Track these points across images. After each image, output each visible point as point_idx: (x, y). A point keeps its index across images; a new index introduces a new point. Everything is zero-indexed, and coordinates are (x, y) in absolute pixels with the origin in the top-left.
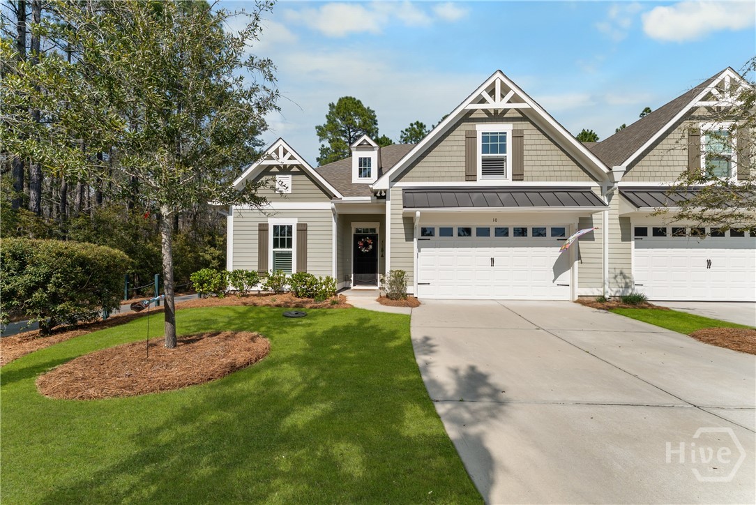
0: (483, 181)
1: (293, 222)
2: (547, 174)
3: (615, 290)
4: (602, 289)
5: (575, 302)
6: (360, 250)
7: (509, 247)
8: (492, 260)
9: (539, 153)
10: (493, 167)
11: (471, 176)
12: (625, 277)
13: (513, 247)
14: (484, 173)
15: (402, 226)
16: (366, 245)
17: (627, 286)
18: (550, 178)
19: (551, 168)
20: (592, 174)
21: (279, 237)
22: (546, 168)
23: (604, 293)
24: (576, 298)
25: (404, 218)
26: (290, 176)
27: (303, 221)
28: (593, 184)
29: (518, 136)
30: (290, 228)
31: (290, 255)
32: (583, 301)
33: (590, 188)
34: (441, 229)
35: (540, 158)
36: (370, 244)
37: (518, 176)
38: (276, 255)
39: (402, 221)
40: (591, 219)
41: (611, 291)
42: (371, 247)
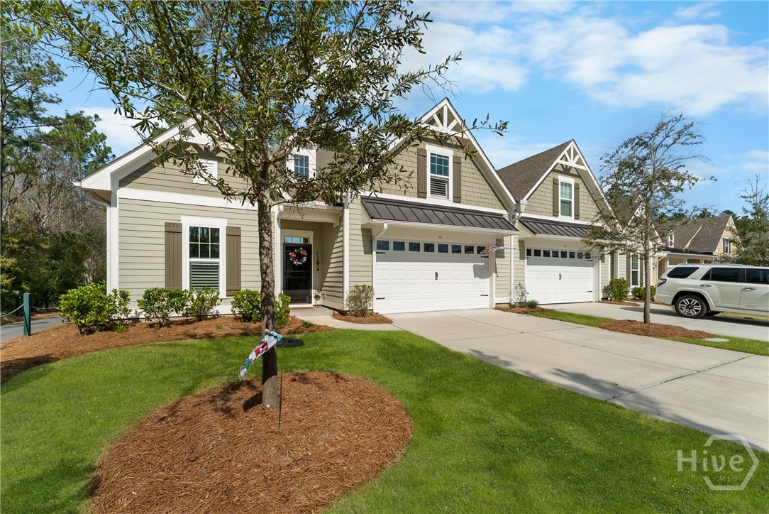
0: (432, 200)
1: (221, 225)
2: (476, 199)
3: (516, 297)
4: (509, 298)
5: (495, 309)
6: (292, 262)
7: (420, 262)
8: (437, 275)
9: (471, 180)
10: (439, 188)
11: (422, 194)
12: (521, 288)
13: (424, 262)
14: (432, 192)
15: (361, 238)
16: (299, 257)
17: (523, 295)
18: (477, 204)
19: (479, 195)
20: (504, 203)
21: (199, 243)
22: (476, 195)
23: (510, 300)
24: (494, 306)
25: (363, 230)
26: (215, 163)
27: (235, 224)
28: (504, 212)
29: (457, 162)
30: (215, 231)
31: (216, 267)
32: (499, 307)
33: (502, 215)
34: (395, 243)
35: (472, 185)
36: (304, 256)
37: (457, 199)
38: (193, 267)
39: (360, 233)
40: (502, 240)
41: (515, 299)
42: (305, 259)
